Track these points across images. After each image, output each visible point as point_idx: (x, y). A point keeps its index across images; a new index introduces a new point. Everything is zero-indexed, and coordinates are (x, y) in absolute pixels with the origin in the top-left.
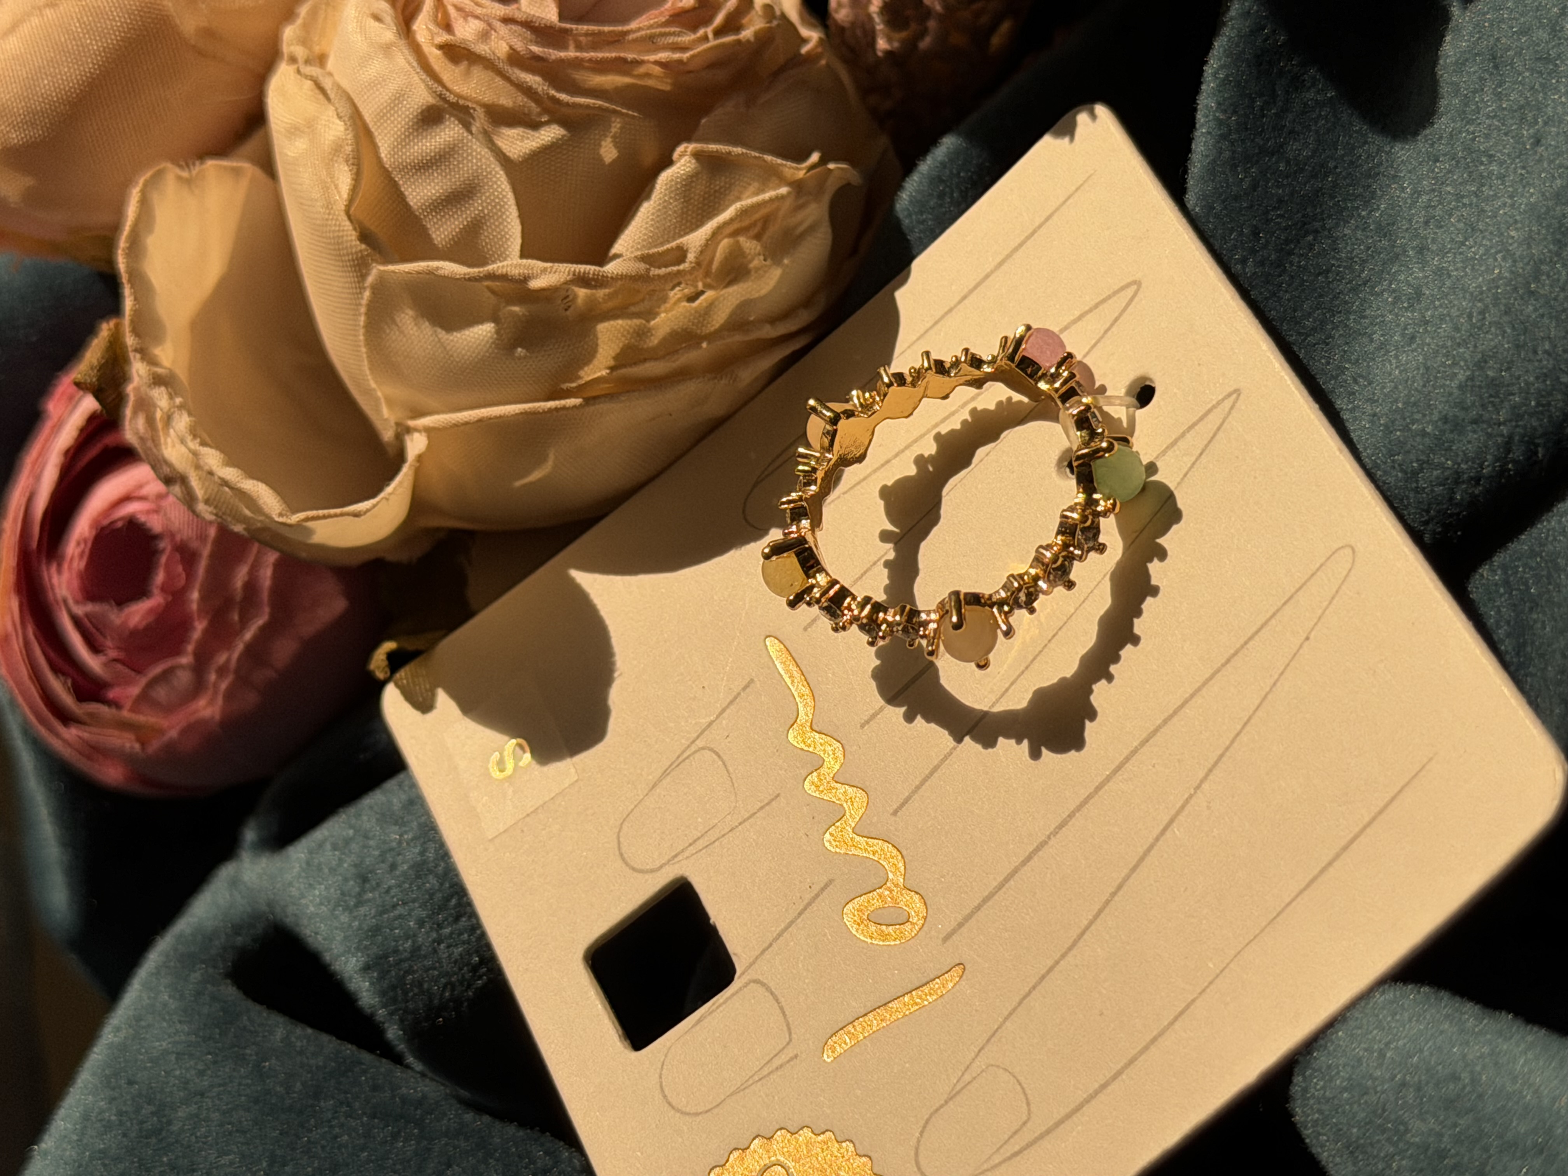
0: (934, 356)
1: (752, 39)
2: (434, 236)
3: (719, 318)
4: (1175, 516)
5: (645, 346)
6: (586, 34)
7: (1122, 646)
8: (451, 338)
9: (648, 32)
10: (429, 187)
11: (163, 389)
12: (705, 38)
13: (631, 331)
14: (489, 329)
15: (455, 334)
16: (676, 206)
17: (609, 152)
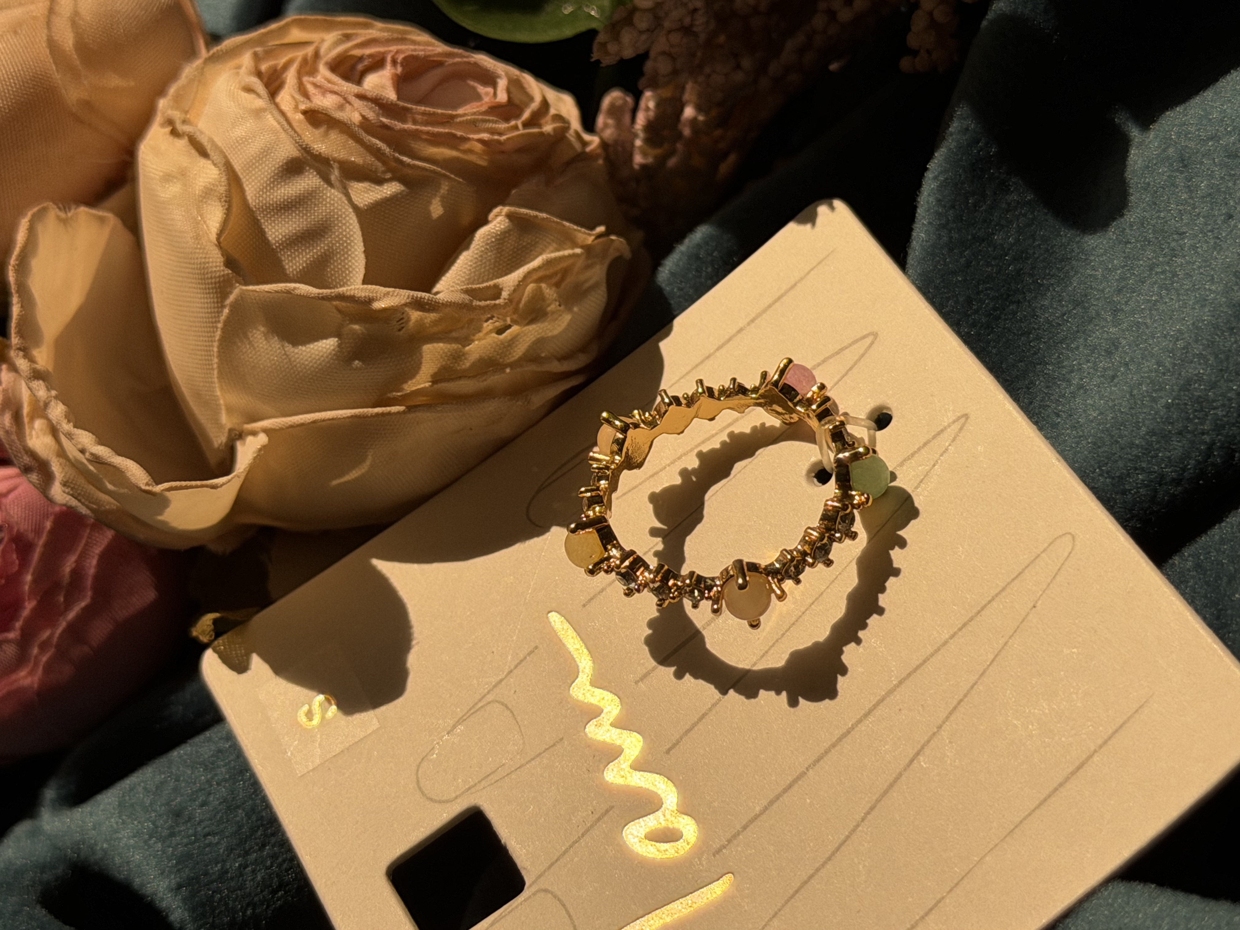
0: (706, 384)
1: (552, 133)
2: (287, 267)
3: (519, 350)
4: (914, 513)
5: (459, 368)
6: (424, 113)
7: (869, 616)
8: (296, 351)
9: (473, 117)
10: (287, 225)
11: (41, 382)
12: (516, 128)
13: (449, 353)
14: (332, 343)
15: (300, 347)
16: (491, 256)
17: (436, 209)
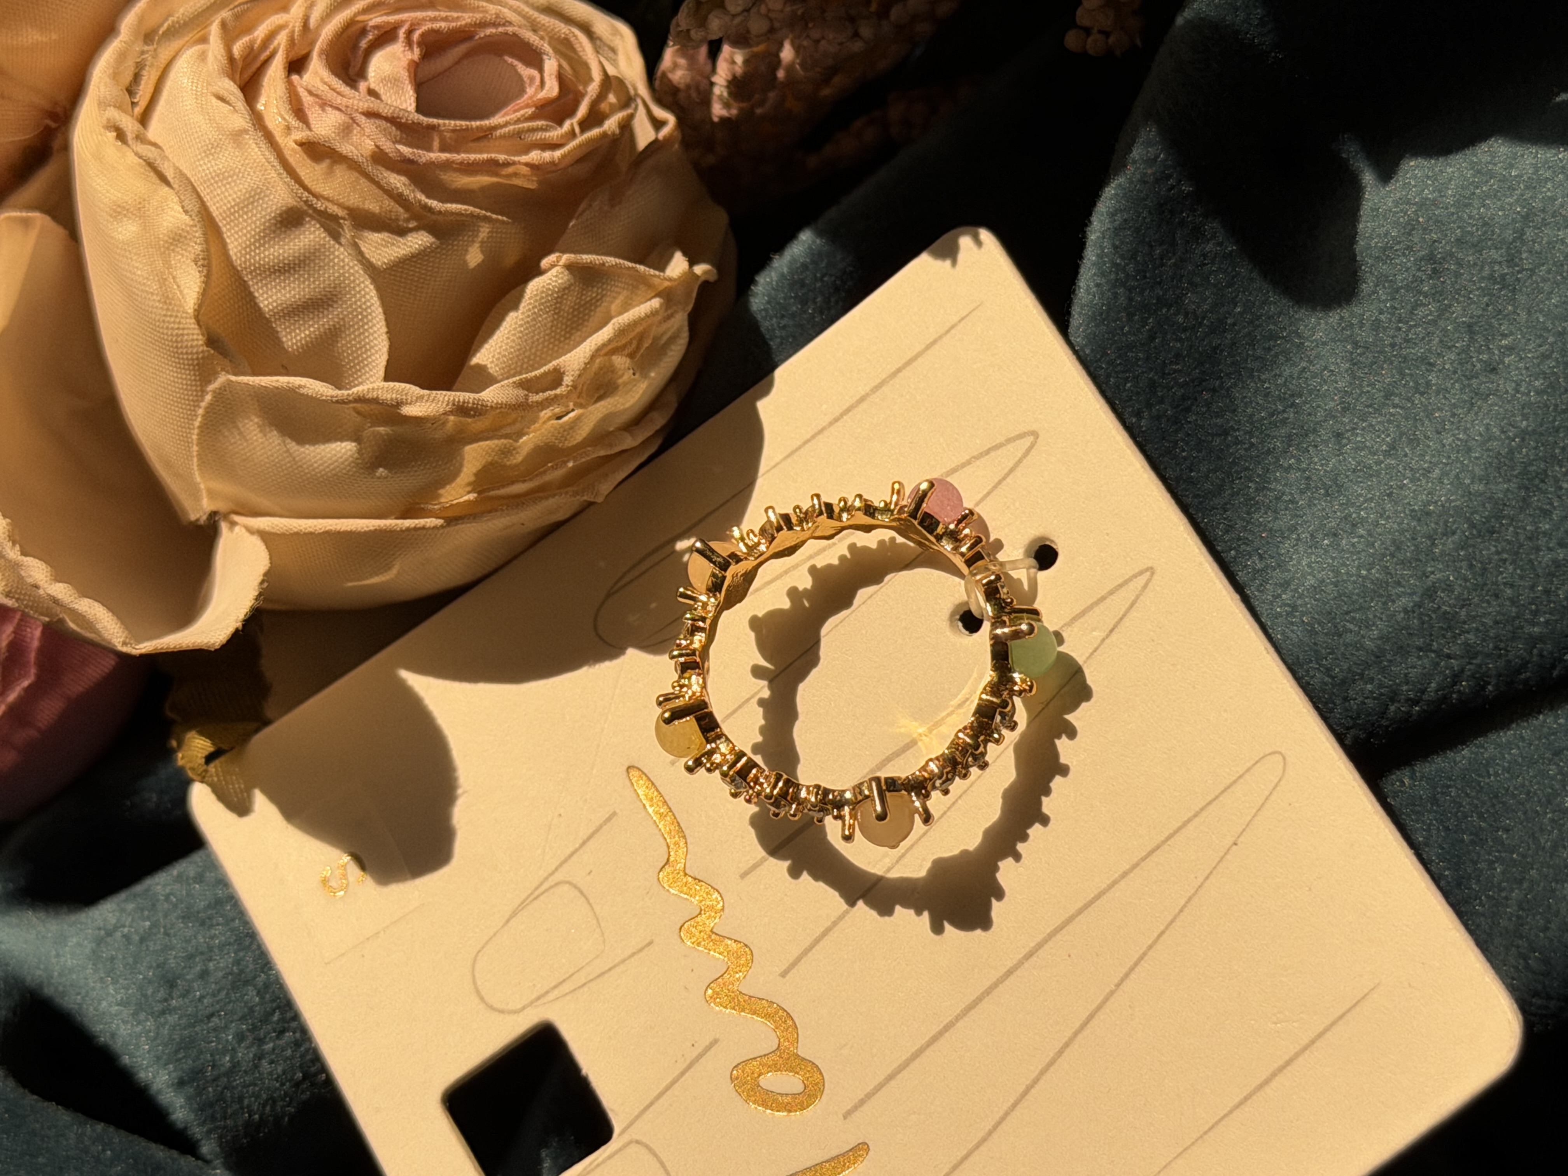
0: (825, 499)
2: (284, 339)
3: (583, 432)
4: (1085, 693)
5: (508, 463)
6: (454, 131)
7: (1030, 825)
8: (302, 450)
9: (516, 127)
10: (283, 291)
12: (572, 135)
13: (497, 449)
14: (349, 447)
15: (307, 446)
16: (546, 318)
17: (474, 257)
